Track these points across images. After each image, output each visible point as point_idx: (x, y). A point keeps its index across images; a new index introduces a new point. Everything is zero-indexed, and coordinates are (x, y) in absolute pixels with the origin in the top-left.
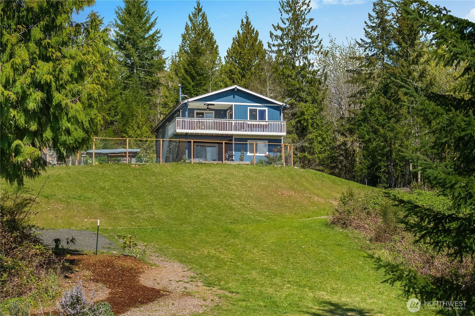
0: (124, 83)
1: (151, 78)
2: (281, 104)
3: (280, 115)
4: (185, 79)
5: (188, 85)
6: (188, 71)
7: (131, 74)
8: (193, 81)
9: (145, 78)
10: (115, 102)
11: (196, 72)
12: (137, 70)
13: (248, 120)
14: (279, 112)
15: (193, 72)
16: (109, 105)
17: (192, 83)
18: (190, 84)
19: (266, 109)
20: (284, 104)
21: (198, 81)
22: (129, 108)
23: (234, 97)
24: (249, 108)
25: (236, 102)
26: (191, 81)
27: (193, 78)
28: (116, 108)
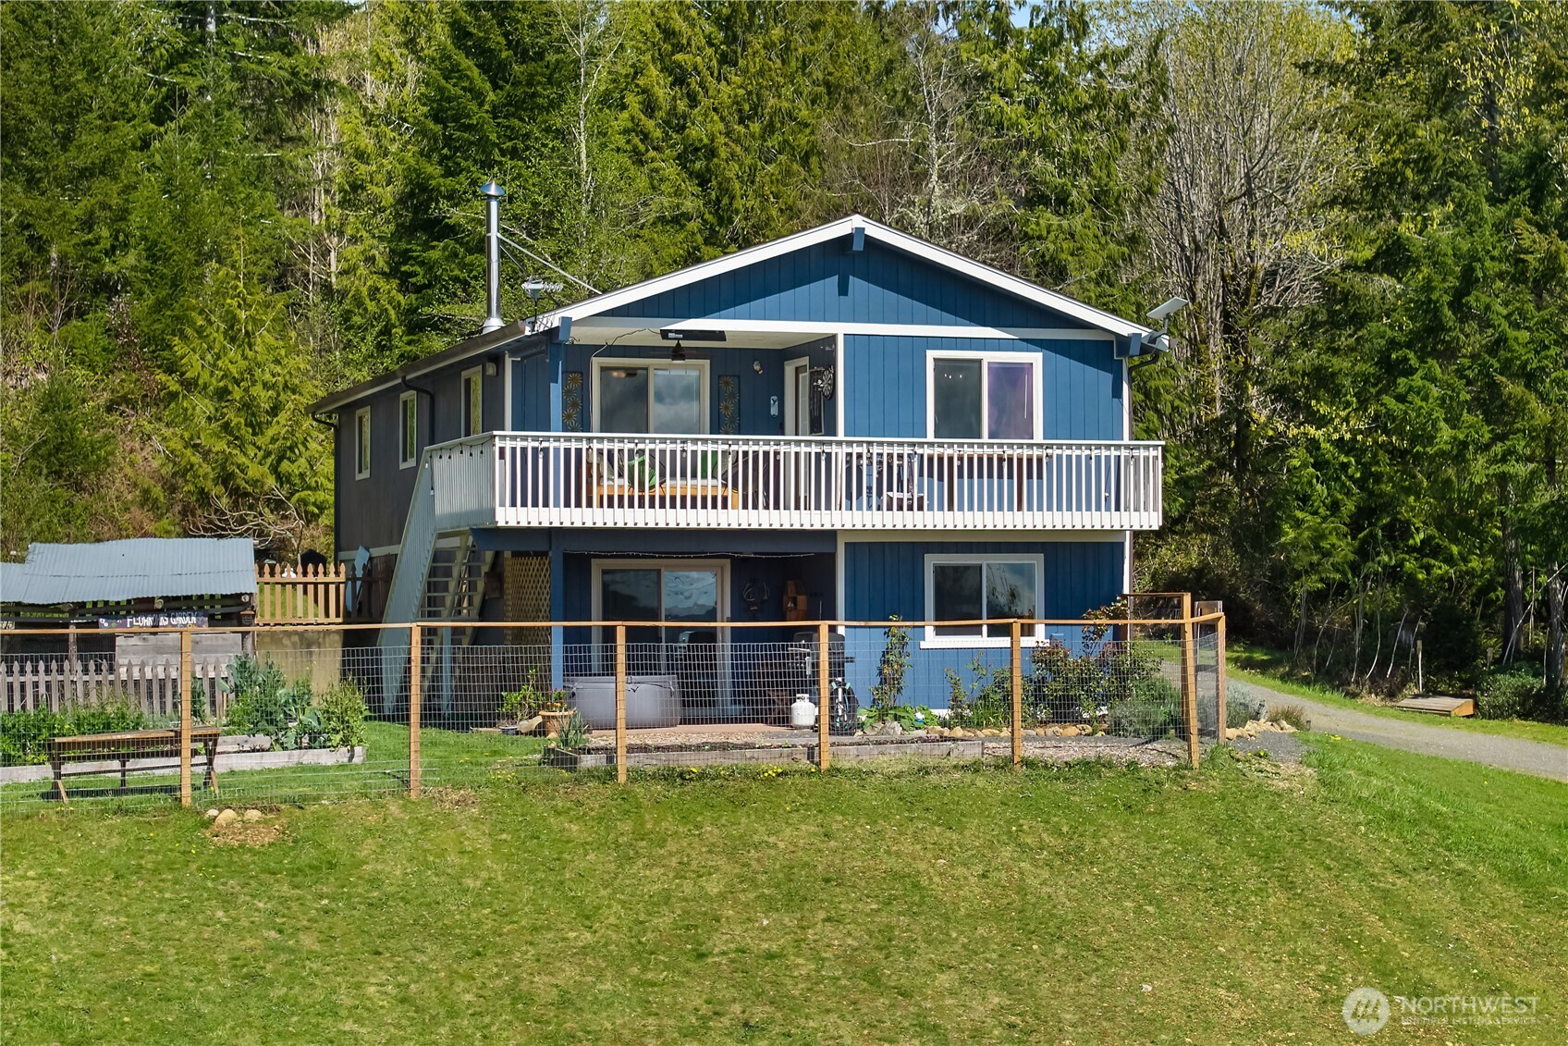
0: (160, 84)
1: (287, 62)
2: (1124, 328)
3: (1117, 393)
4: (452, 72)
5: (473, 106)
6: (470, 35)
7: (193, 43)
8: (495, 87)
9: (260, 62)
10: (115, 188)
11: (509, 43)
12: (220, 21)
13: (931, 437)
14: (1107, 378)
15: (497, 39)
16: (86, 203)
17: (491, 96)
18: (479, 97)
19: (1035, 358)
20: (1145, 332)
21: (516, 84)
22: (180, 220)
23: (843, 290)
24: (931, 355)
25: (854, 319)
26: (488, 86)
27: (495, 72)
28: (123, 215)
